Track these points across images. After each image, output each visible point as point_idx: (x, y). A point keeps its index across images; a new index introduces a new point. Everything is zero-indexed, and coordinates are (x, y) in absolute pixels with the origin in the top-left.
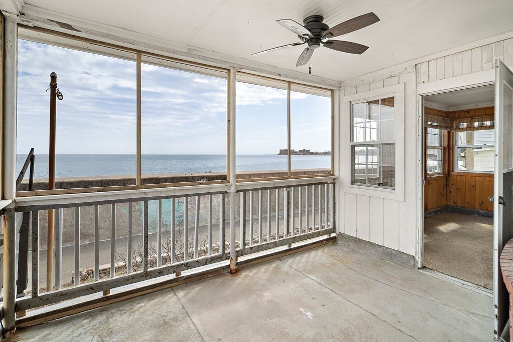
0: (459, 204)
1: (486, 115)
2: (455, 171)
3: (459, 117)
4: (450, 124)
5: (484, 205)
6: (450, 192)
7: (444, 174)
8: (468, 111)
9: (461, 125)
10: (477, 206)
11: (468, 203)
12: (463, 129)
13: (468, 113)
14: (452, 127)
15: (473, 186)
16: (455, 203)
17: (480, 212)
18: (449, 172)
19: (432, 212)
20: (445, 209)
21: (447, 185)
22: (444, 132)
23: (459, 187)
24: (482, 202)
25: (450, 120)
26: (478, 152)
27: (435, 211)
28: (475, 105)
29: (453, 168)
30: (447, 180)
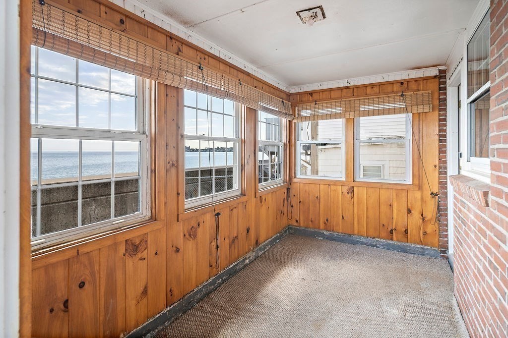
0: (302, 224)
1: (331, 98)
2: (297, 177)
3: (302, 102)
4: (291, 111)
5: (329, 224)
6: (292, 206)
7: (284, 182)
8: (311, 93)
9: (304, 113)
10: (322, 226)
11: (312, 221)
12: (306, 118)
13: (312, 96)
14: (293, 114)
15: (317, 198)
16: (297, 221)
17: (325, 233)
18: (290, 179)
19: (267, 245)
20: (285, 232)
21: (288, 196)
22: (285, 121)
23: (301, 200)
24: (327, 221)
25: (292, 105)
26: (322, 150)
27: (270, 241)
28: (318, 84)
29: (295, 173)
30: (288, 189)
